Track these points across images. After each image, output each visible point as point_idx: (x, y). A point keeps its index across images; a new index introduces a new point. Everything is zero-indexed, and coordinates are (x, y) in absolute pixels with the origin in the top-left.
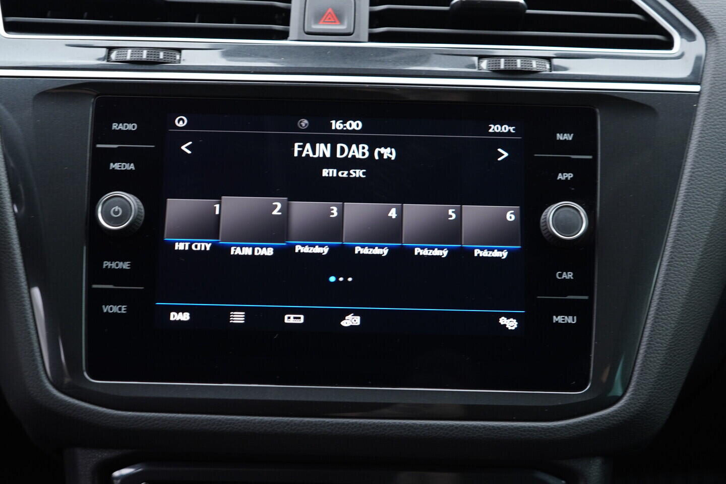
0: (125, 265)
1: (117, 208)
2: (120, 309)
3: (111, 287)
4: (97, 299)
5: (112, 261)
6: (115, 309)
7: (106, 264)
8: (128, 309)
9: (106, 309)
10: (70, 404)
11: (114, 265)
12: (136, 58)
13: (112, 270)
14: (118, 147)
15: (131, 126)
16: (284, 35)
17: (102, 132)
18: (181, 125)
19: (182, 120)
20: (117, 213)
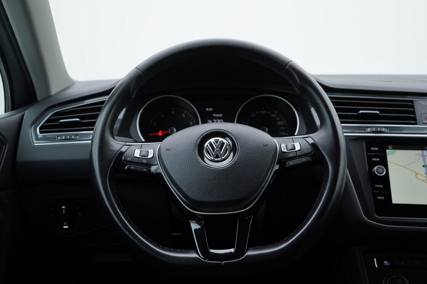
0: (382, 186)
1: (380, 170)
2: (382, 198)
3: (378, 192)
4: (375, 195)
5: (377, 185)
6: (381, 198)
7: (376, 186)
8: (384, 198)
9: (378, 198)
10: (372, 223)
11: (378, 186)
12: (376, 130)
13: (378, 187)
14: (374, 155)
15: (377, 149)
16: (416, 124)
17: (368, 150)
18: (390, 148)
19: (390, 147)
20: (380, 171)
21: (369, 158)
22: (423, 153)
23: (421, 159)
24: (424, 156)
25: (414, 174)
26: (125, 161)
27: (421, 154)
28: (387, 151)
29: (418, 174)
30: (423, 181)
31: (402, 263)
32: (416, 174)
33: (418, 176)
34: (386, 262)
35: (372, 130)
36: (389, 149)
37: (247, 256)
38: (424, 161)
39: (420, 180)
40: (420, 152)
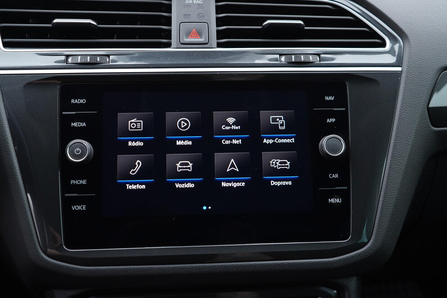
0: (84, 182)
1: (78, 149)
2: (82, 208)
3: (76, 194)
4: (68, 202)
5: (75, 180)
6: (79, 208)
7: (72, 182)
8: (86, 207)
9: (73, 208)
11: (77, 182)
12: (83, 61)
13: (76, 185)
14: (76, 113)
15: (82, 101)
16: (169, 45)
17: (65, 105)
20: (78, 152)
21: (65, 121)
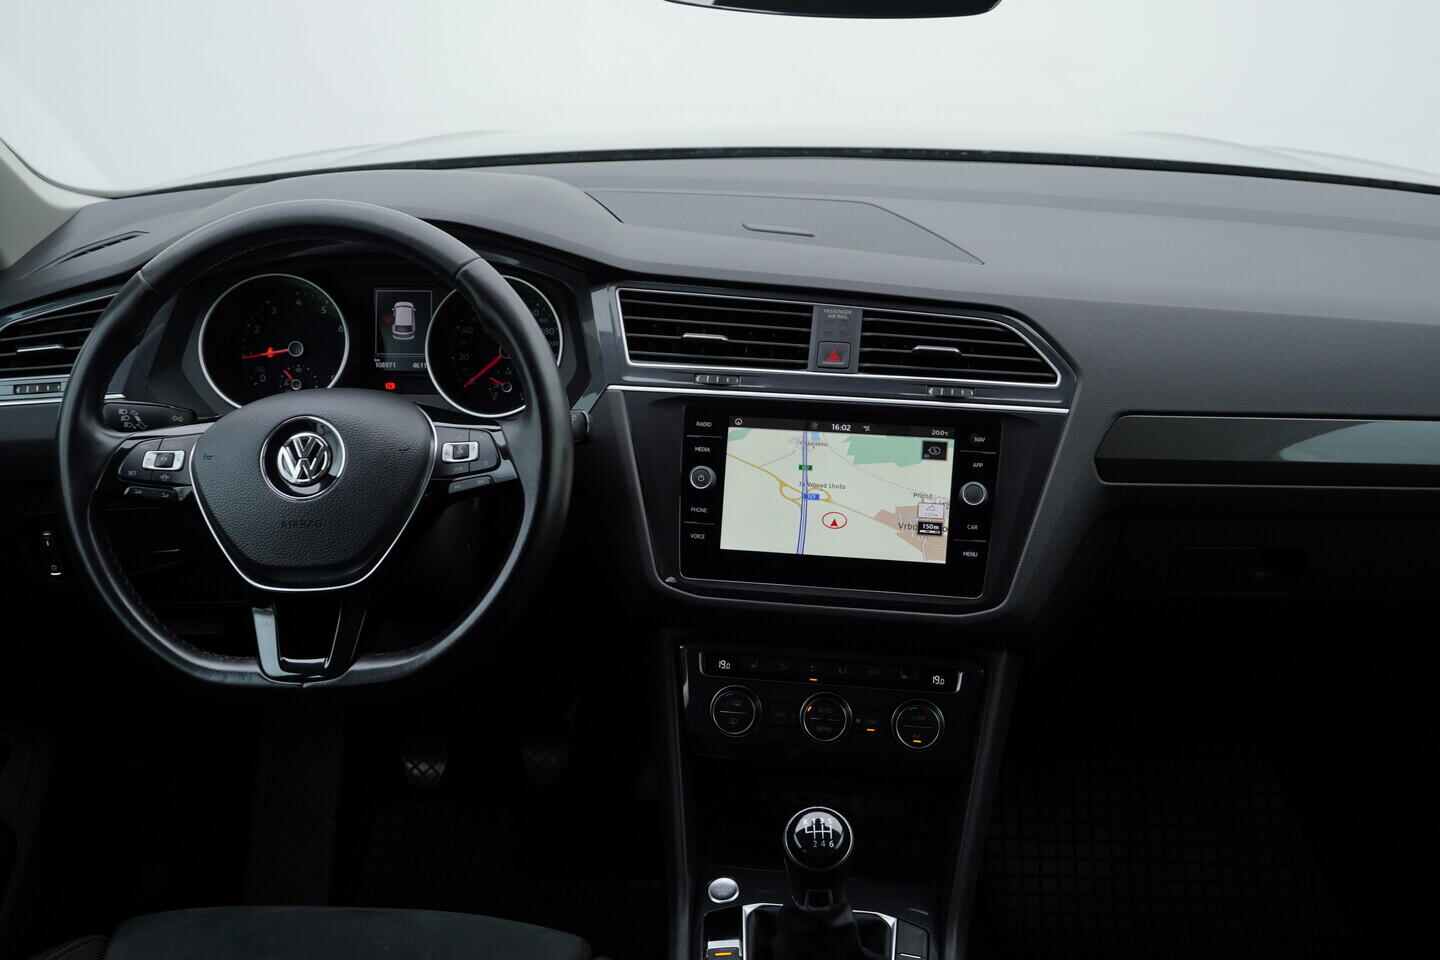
0: (704, 510)
1: (702, 476)
2: (701, 537)
3: (695, 523)
4: (687, 530)
5: (696, 507)
6: (698, 536)
7: (693, 509)
8: (706, 537)
9: (692, 537)
10: (671, 591)
11: (697, 510)
12: (712, 382)
13: (695, 513)
14: (700, 438)
15: (708, 424)
16: (804, 367)
17: (690, 427)
18: (738, 424)
19: (739, 421)
20: (702, 479)
21: (689, 445)
22: (805, 437)
23: (800, 452)
24: (805, 444)
25: (778, 483)
26: (124, 476)
27: (801, 439)
28: (731, 430)
29: (785, 485)
30: (794, 500)
31: (754, 666)
32: (783, 484)
33: (784, 488)
34: (723, 664)
35: (703, 381)
36: (735, 426)
37: (353, 672)
38: (805, 456)
39: (788, 498)
40: (799, 434)
